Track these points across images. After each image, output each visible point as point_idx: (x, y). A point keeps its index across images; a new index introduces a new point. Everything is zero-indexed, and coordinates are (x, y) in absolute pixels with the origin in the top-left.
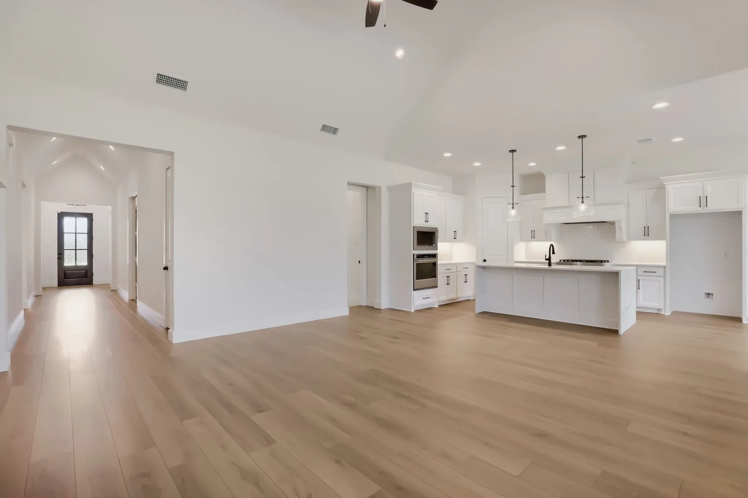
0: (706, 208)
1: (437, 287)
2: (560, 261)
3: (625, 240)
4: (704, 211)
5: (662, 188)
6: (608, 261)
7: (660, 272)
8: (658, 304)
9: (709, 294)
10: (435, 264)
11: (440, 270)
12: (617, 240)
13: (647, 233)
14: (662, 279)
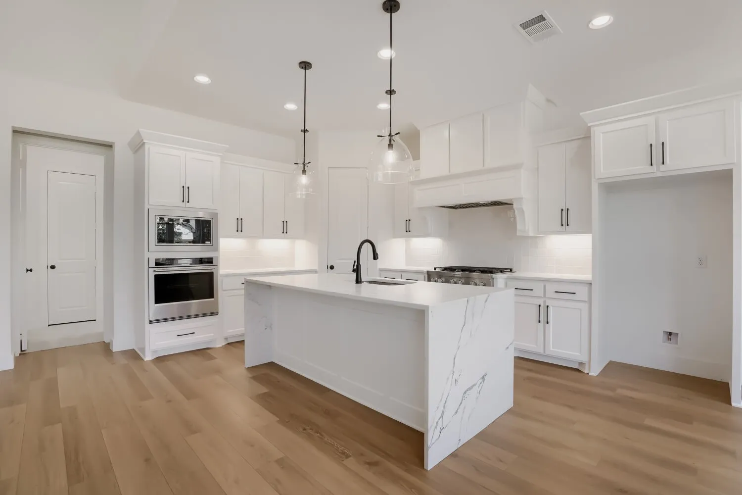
0: (662, 168)
1: (216, 314)
2: (435, 269)
3: (531, 234)
4: (659, 174)
5: (587, 138)
6: (511, 270)
7: (582, 293)
8: (578, 354)
9: (670, 334)
10: (211, 275)
11: (222, 286)
12: (518, 234)
13: (565, 221)
14: (584, 307)
